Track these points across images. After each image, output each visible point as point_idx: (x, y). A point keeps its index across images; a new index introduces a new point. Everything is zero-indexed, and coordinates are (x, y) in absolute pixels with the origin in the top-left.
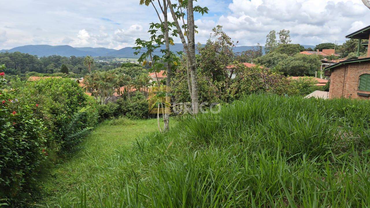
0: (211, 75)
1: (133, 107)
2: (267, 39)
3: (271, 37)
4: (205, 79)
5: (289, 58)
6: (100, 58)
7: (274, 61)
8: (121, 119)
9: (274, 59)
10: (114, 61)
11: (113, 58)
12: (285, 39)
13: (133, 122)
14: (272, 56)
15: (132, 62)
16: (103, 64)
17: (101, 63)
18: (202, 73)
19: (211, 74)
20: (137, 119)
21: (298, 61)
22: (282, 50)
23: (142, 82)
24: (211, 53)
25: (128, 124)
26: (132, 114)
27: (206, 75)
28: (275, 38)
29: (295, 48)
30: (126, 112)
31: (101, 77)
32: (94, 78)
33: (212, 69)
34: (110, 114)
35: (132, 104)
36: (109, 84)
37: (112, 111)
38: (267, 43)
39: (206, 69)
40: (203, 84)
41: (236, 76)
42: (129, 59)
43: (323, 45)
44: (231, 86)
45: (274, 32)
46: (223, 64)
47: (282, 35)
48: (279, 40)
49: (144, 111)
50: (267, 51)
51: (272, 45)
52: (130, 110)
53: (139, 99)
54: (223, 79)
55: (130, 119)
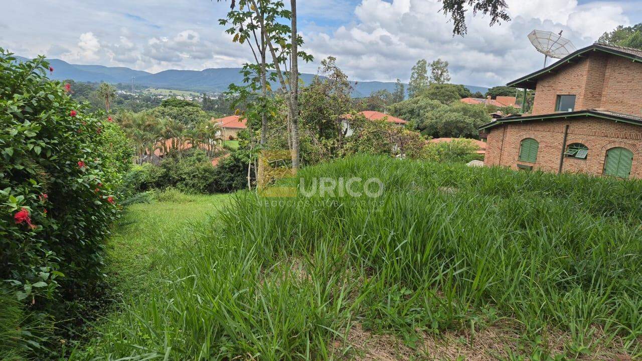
0: (315, 129)
1: (188, 173)
2: (413, 74)
3: (419, 70)
4: (307, 134)
5: (442, 107)
6: (120, 87)
7: (419, 110)
8: (170, 191)
9: (420, 108)
10: (145, 92)
11: (143, 87)
12: (441, 74)
13: (189, 197)
14: (417, 103)
15: (179, 98)
16: (126, 97)
17: (121, 95)
18: (304, 125)
19: (317, 127)
20: (195, 193)
21: (456, 114)
22: (433, 94)
23: (204, 134)
24: (318, 97)
25: (181, 200)
26: (186, 185)
27: (310, 129)
28: (425, 72)
29: (454, 91)
30: (177, 182)
31: (134, 121)
32: (124, 123)
33: (319, 121)
34: (150, 184)
35: (186, 170)
36: (149, 135)
37: (154, 178)
38: (413, 79)
39: (310, 119)
40: (306, 141)
41: (354, 132)
42: (174, 92)
43: (499, 88)
44: (344, 146)
45: (425, 62)
46: (335, 114)
47: (436, 68)
48: (431, 77)
49: (207, 180)
50: (412, 93)
51: (419, 83)
52: (184, 179)
53: (200, 161)
54: (335, 137)
55: (183, 193)
